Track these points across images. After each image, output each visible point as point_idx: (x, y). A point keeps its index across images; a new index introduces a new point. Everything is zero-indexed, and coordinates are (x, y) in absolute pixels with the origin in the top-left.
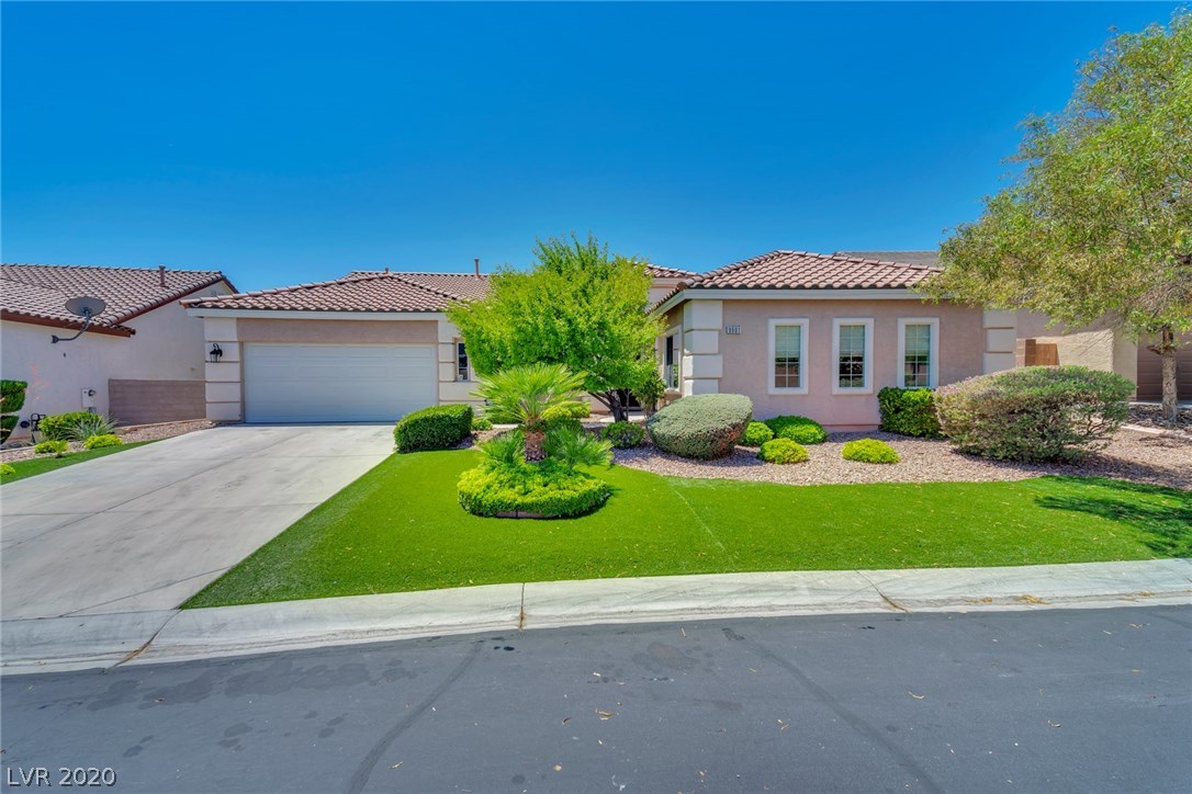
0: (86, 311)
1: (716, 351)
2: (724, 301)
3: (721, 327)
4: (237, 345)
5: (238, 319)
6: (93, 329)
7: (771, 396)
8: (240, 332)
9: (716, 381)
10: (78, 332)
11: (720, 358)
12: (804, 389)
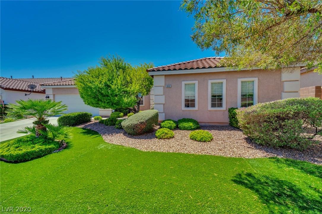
0: (32, 88)
1: (162, 94)
2: (165, 75)
3: (164, 85)
4: (52, 95)
5: (53, 88)
6: (33, 92)
7: (183, 111)
8: (53, 91)
9: (163, 105)
10: (30, 93)
11: (164, 97)
12: (196, 108)
